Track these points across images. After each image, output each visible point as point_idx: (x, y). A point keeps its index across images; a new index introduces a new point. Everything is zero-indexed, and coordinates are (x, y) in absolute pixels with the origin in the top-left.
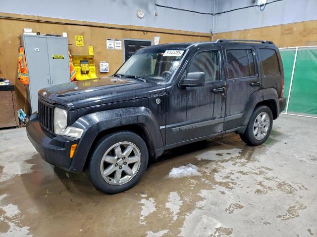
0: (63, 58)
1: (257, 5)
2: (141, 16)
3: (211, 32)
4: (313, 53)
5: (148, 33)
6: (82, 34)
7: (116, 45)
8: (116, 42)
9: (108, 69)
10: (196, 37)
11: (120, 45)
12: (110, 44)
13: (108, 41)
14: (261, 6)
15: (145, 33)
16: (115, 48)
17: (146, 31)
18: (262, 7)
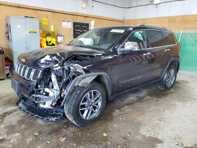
0: (36, 33)
1: (153, 4)
2: (84, 7)
3: (124, 19)
4: (191, 35)
5: (88, 18)
6: (47, 17)
7: (68, 25)
8: (68, 23)
9: (63, 40)
10: (115, 22)
11: (71, 25)
12: (64, 24)
13: (63, 22)
14: (156, 4)
15: (86, 18)
16: (68, 27)
17: (87, 17)
18: (157, 6)
